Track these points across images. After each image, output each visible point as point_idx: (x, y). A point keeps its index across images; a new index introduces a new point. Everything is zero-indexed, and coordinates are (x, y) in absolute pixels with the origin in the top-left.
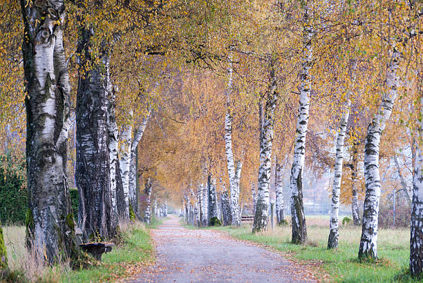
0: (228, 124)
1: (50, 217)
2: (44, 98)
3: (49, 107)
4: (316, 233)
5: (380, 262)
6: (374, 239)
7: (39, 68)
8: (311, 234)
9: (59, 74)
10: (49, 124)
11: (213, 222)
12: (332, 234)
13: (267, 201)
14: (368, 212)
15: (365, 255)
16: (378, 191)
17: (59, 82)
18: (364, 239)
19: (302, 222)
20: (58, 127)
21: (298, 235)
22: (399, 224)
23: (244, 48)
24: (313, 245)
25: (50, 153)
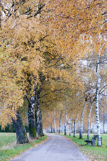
0: (55, 118)
1: (38, 132)
2: (38, 118)
3: (38, 119)
4: (68, 134)
5: (76, 137)
6: (75, 134)
7: (37, 114)
8: (67, 134)
9: (39, 115)
10: (38, 121)
11: (52, 132)
12: (70, 134)
13: (60, 130)
14: (75, 131)
15: (74, 136)
16: (76, 129)
17: (39, 116)
18: (74, 134)
19: (66, 132)
20: (39, 121)
21: (65, 134)
22: (78, 133)
23: (58, 109)
24: (67, 135)
25: (38, 124)
